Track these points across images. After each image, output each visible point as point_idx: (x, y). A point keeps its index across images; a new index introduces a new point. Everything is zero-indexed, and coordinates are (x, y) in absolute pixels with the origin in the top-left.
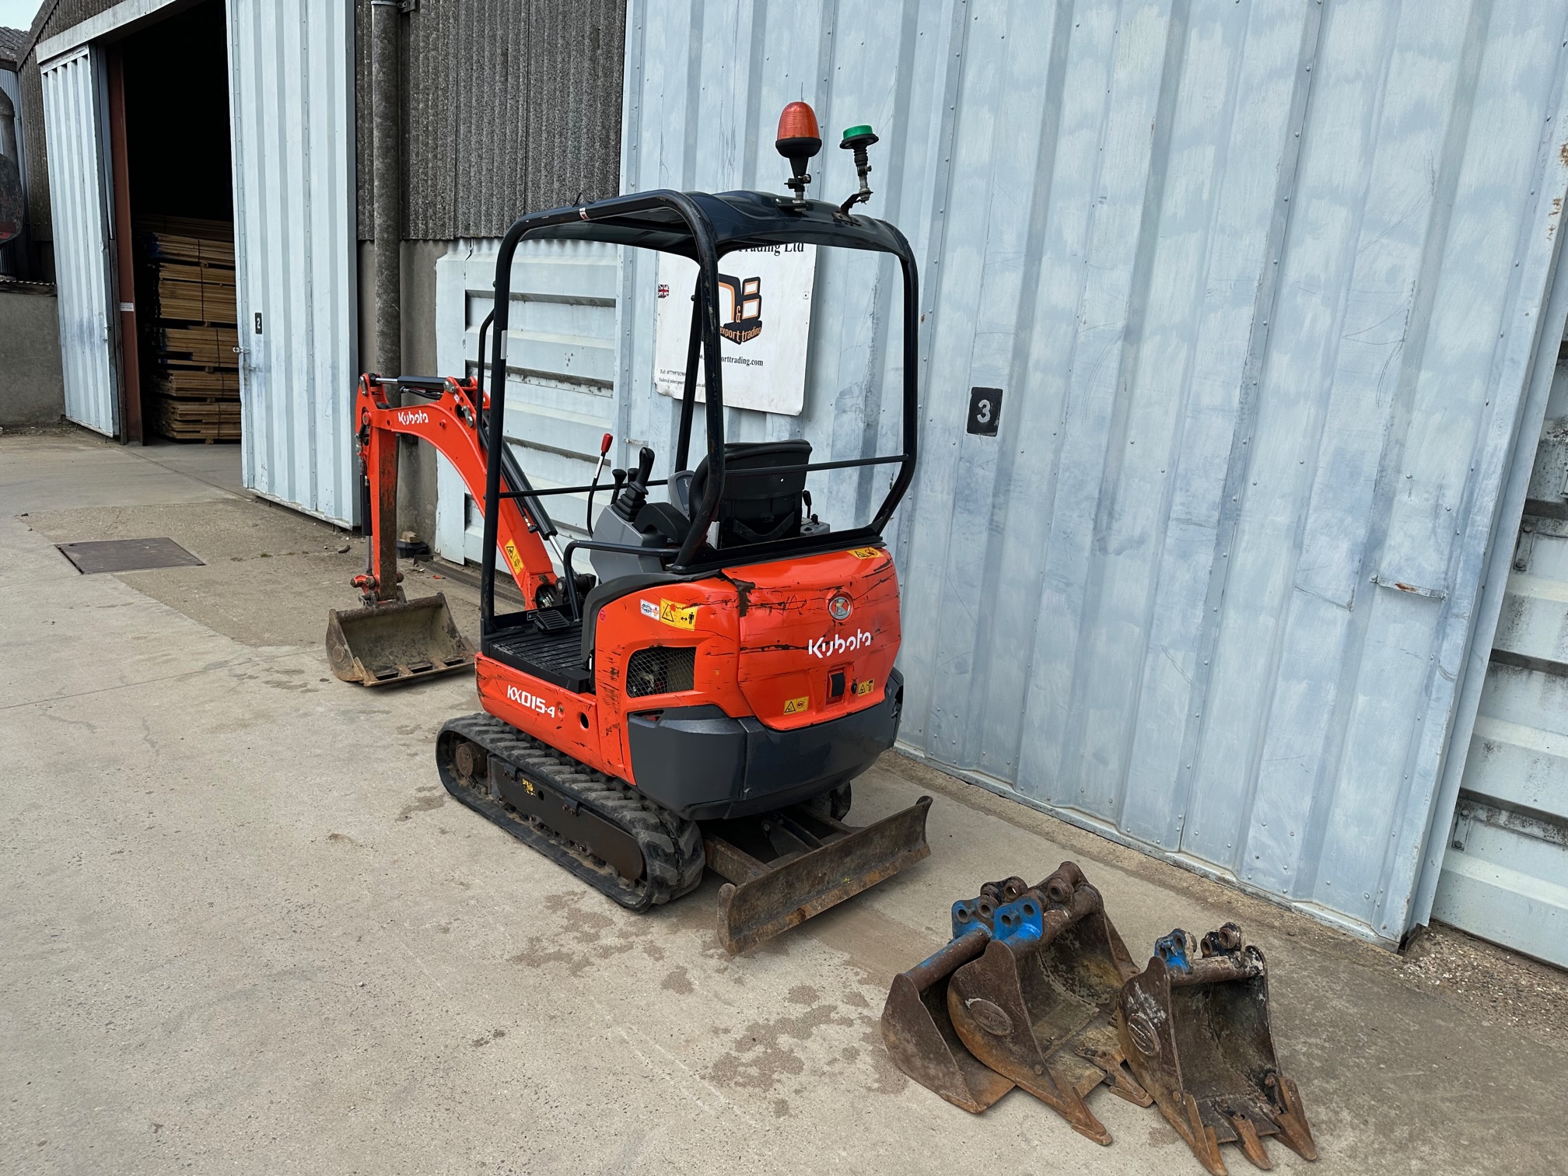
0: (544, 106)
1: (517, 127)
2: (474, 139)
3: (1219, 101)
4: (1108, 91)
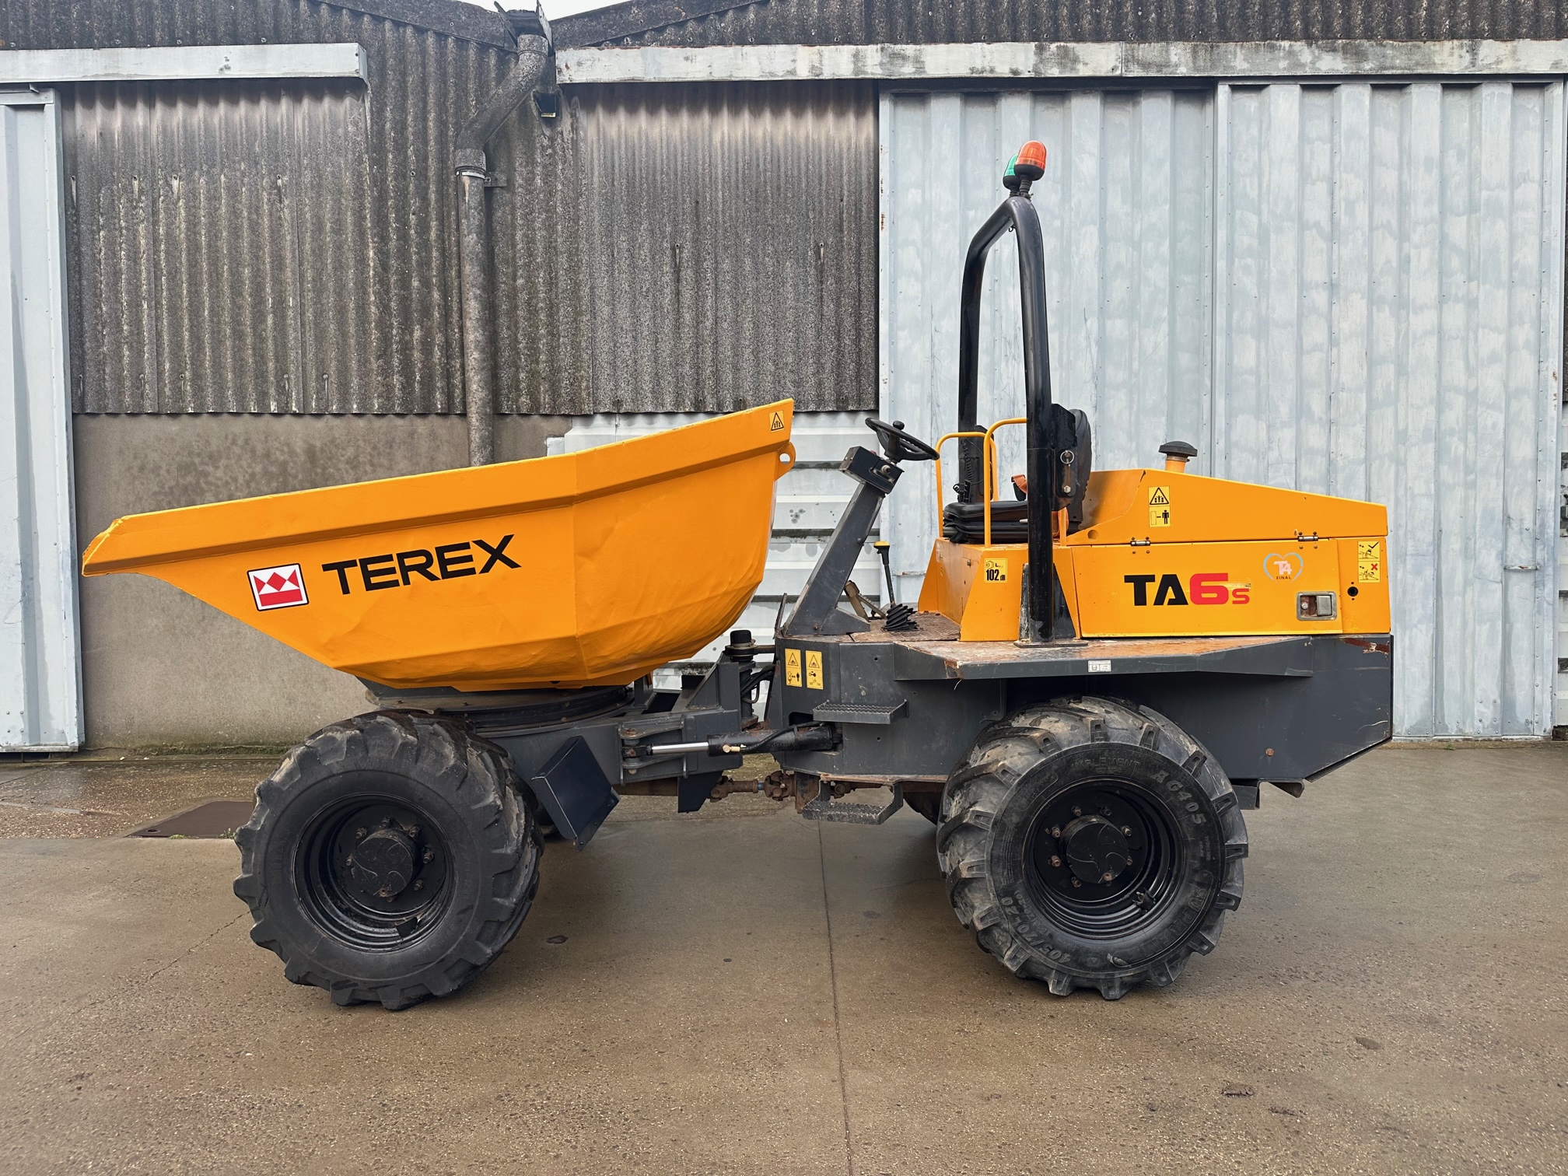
3: (1392, 342)
4: (1331, 333)
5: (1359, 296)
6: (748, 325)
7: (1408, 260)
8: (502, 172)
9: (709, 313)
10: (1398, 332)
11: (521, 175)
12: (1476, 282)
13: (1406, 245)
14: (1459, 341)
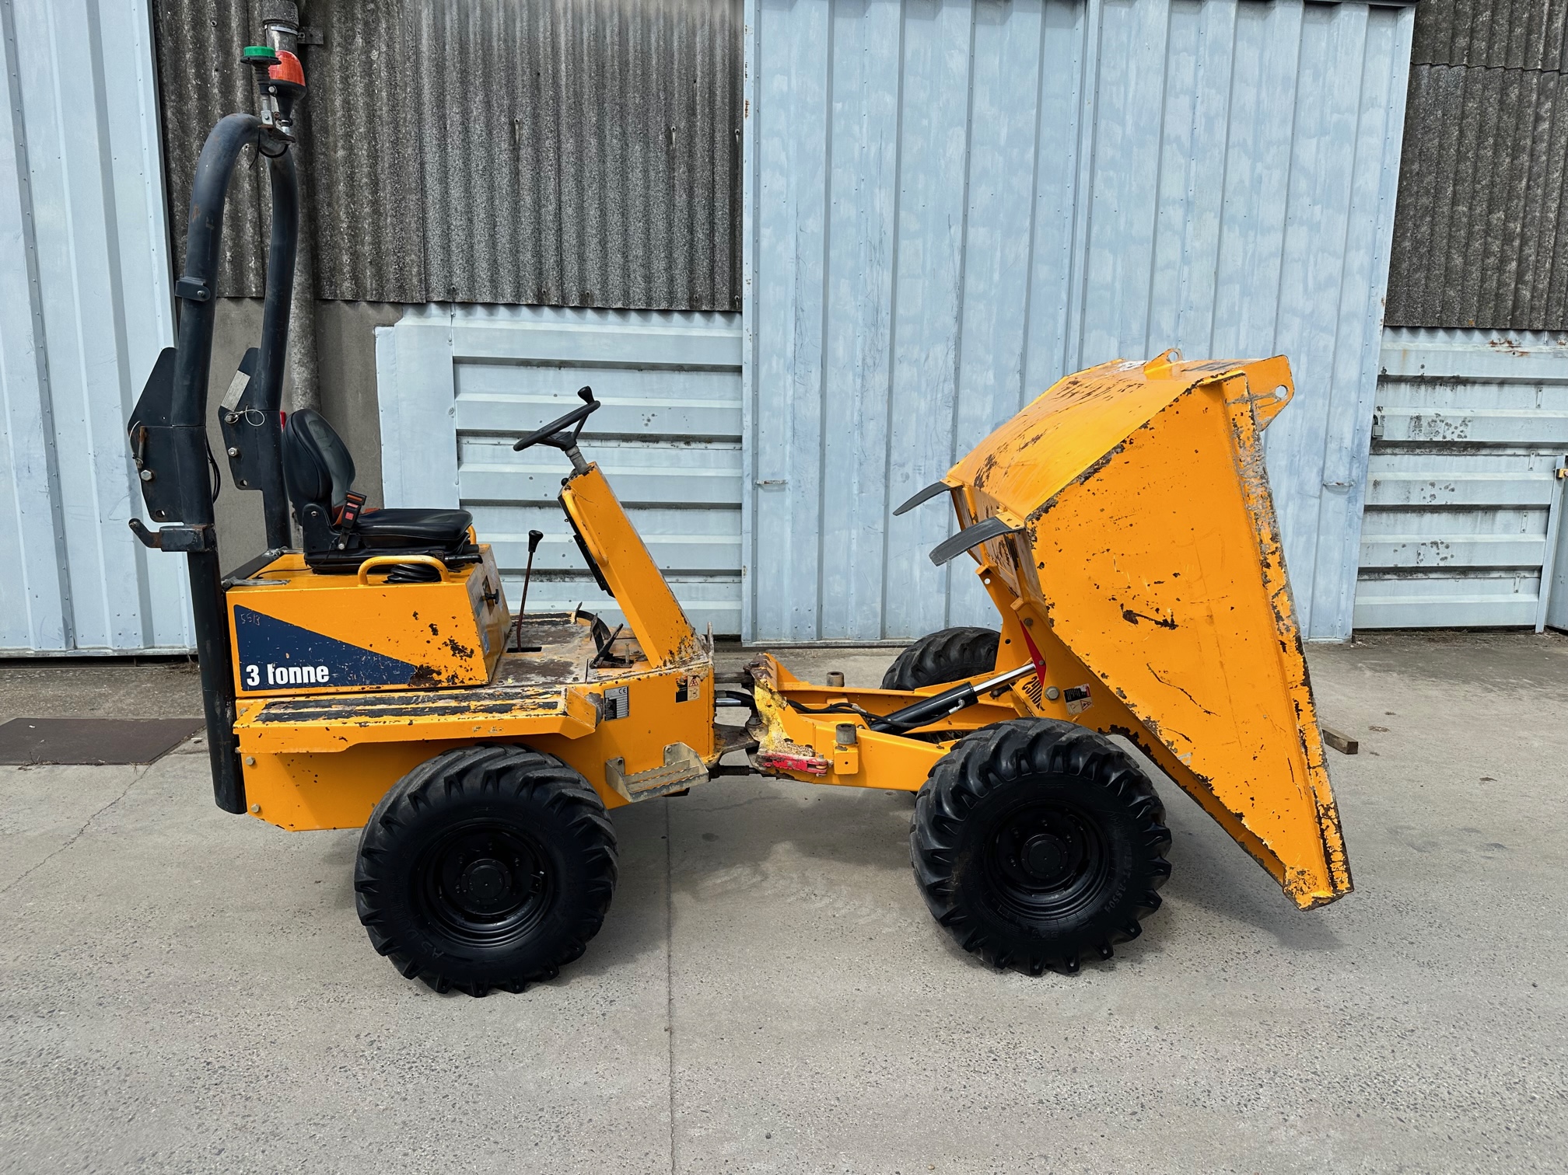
3: (1240, 263)
4: (1184, 251)
5: (1213, 214)
6: (593, 212)
7: (1260, 180)
8: (317, 26)
9: (551, 197)
10: (1245, 252)
11: (340, 32)
12: (1319, 206)
13: (1259, 165)
14: (1300, 263)
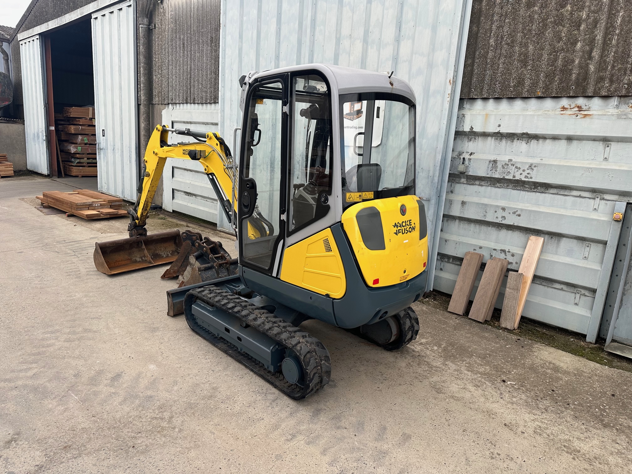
0: (196, 61)
1: (188, 67)
2: (174, 71)
8: (154, 23)
